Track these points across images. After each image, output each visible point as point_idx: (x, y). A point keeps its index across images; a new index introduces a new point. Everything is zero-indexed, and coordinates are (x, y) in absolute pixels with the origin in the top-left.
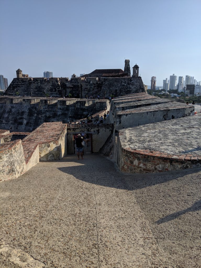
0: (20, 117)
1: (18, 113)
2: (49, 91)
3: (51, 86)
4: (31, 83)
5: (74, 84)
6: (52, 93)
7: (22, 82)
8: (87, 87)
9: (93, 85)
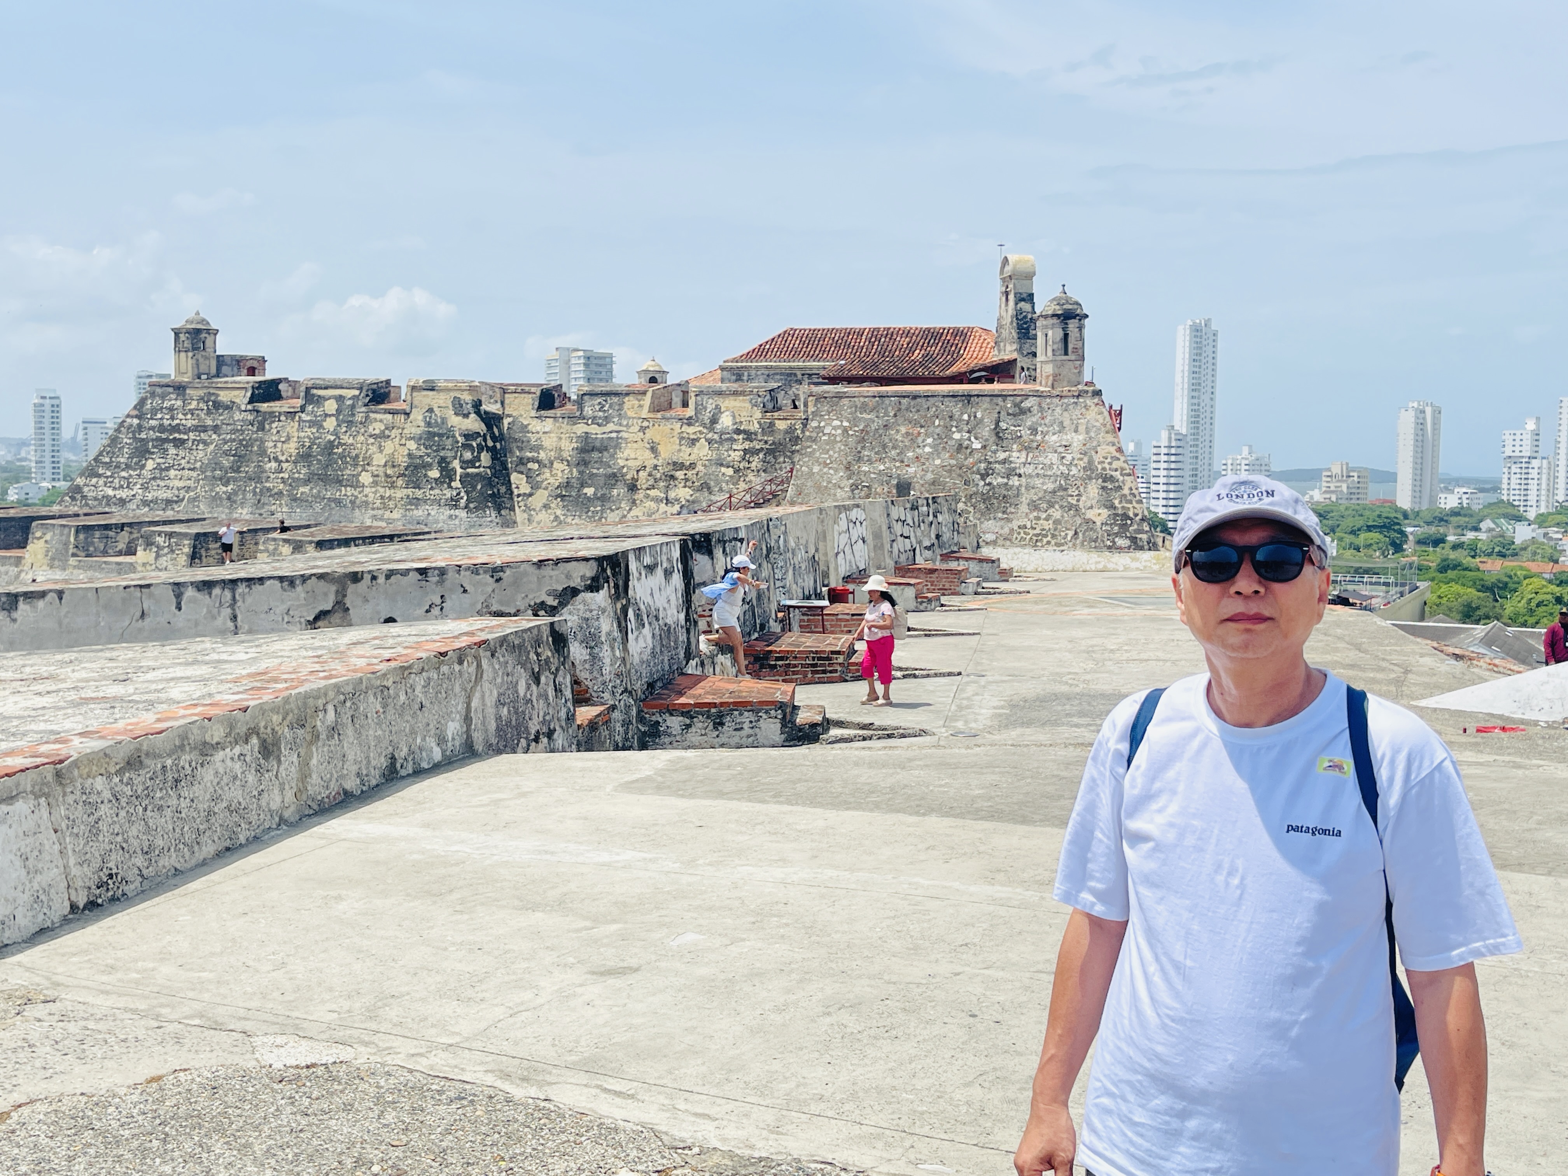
2: (400, 482)
3: (412, 445)
4: (272, 416)
5: (594, 429)
6: (419, 493)
7: (209, 412)
8: (693, 457)
9: (741, 445)
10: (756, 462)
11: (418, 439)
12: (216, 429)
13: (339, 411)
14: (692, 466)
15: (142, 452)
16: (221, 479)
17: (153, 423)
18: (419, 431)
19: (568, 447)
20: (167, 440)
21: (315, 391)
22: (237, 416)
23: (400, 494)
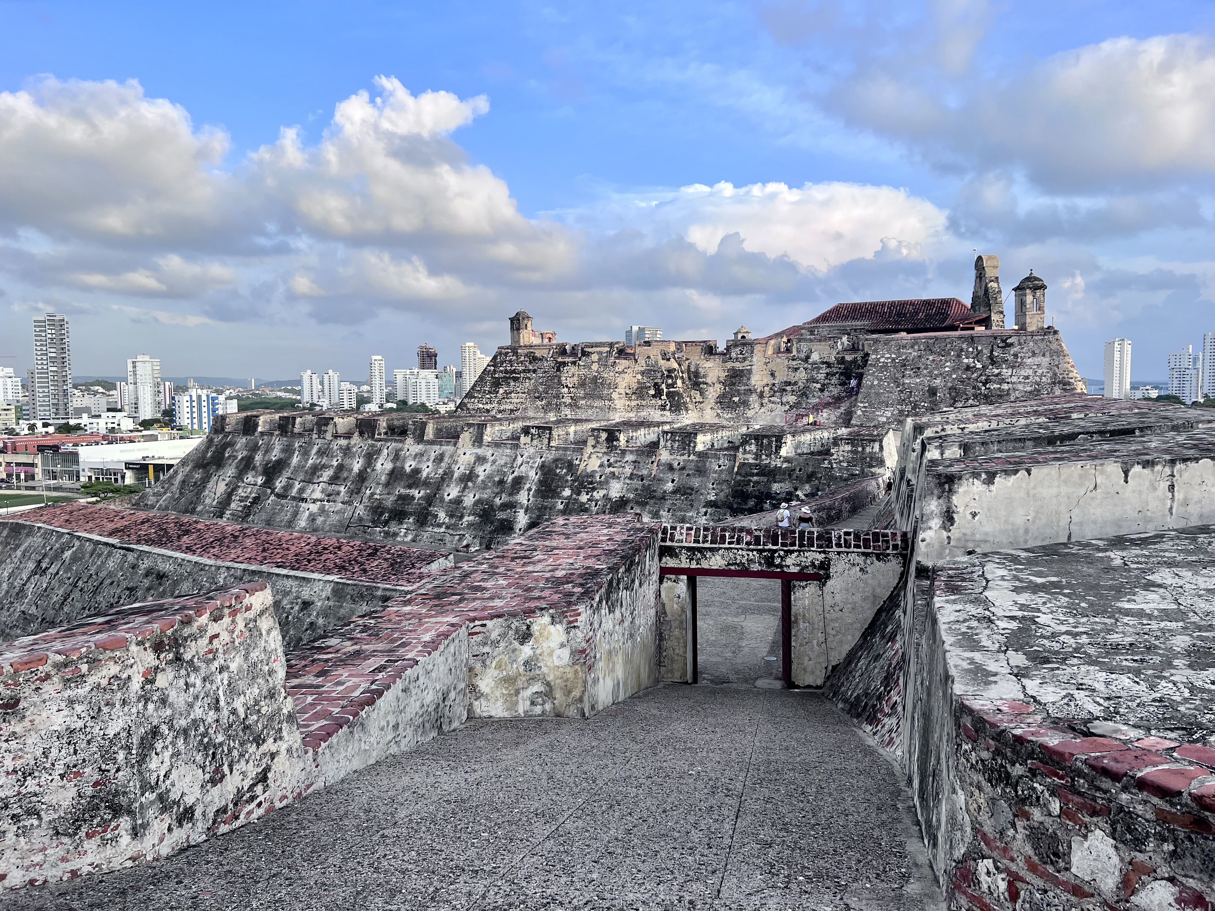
0: (505, 498)
1: (501, 482)
2: (633, 397)
3: (639, 377)
4: (564, 364)
5: (738, 365)
6: (644, 403)
7: (530, 363)
8: (796, 379)
9: (824, 370)
10: (834, 380)
11: (643, 373)
12: (534, 371)
13: (599, 359)
14: (796, 383)
15: (497, 384)
16: (538, 398)
17: (501, 368)
18: (643, 369)
19: (723, 375)
20: (509, 378)
21: (586, 349)
22: (545, 364)
23: (633, 403)
